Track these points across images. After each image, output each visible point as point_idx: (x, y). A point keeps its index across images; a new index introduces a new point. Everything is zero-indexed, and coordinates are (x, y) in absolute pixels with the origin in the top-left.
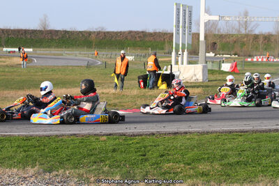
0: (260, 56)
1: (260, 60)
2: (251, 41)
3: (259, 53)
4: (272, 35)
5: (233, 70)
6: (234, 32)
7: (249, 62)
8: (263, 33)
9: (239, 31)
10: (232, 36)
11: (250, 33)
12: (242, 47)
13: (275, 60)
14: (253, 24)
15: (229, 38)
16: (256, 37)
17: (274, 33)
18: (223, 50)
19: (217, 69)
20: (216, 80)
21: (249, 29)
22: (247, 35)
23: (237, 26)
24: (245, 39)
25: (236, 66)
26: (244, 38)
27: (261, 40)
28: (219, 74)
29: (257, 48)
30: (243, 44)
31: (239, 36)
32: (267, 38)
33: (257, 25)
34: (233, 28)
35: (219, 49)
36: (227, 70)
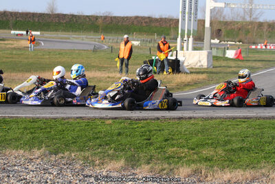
2: (255, 29)
3: (263, 41)
6: (239, 19)
7: (253, 49)
8: (268, 21)
9: (244, 18)
10: (237, 23)
11: (254, 21)
12: (246, 34)
14: (258, 12)
15: (234, 25)
16: (261, 25)
18: (228, 37)
19: (221, 55)
20: (220, 67)
21: (254, 16)
22: (251, 23)
23: (242, 13)
24: (250, 27)
25: (240, 53)
26: (248, 25)
27: (266, 27)
28: (224, 60)
29: (261, 35)
30: (248, 32)
31: (244, 24)
32: (272, 26)
33: (261, 13)
34: (238, 16)
35: (224, 36)
36: (231, 57)
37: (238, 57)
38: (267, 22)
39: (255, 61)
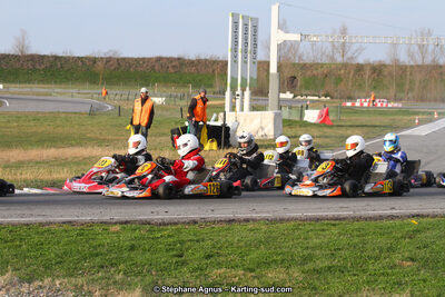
0: (365, 98)
1: (366, 104)
2: (351, 76)
3: (364, 94)
4: (384, 65)
5: (323, 121)
6: (325, 60)
7: (349, 108)
8: (371, 61)
9: (332, 58)
10: (322, 65)
11: (349, 62)
12: (337, 84)
13: (390, 105)
14: (354, 48)
15: (317, 69)
16: (359, 68)
17: (388, 62)
18: (307, 88)
19: (297, 119)
20: (295, 137)
21: (349, 55)
22: (345, 66)
23: (329, 50)
24: (342, 71)
25: (327, 114)
26: (340, 70)
27: (368, 72)
28: (301, 126)
29: (360, 85)
30: (339, 79)
31: (333, 67)
32: (378, 70)
33: (361, 50)
34: (323, 54)
35: (301, 87)
36: (313, 121)
37: (324, 121)
38: (370, 64)
39: (351, 126)
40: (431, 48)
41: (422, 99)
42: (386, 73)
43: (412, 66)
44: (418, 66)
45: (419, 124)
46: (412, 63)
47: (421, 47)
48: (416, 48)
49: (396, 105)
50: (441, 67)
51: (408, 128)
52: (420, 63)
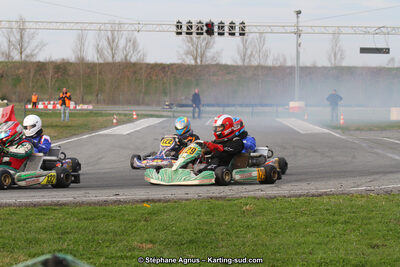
0: (49, 100)
1: (50, 107)
2: (32, 75)
3: (46, 97)
4: (71, 64)
9: (8, 56)
11: (27, 60)
12: (15, 86)
13: (78, 108)
14: (34, 44)
16: (41, 67)
21: (28, 51)
22: (24, 65)
24: (21, 71)
26: (18, 69)
27: (51, 71)
29: (42, 86)
30: (18, 80)
31: (10, 65)
32: (61, 69)
33: (42, 45)
38: (52, 62)
40: (122, 43)
41: (114, 102)
42: (71, 73)
43: (100, 64)
44: (108, 64)
45: (118, 124)
46: (101, 61)
47: (112, 42)
48: (106, 43)
49: (85, 107)
50: (134, 64)
51: (106, 127)
52: (110, 60)
